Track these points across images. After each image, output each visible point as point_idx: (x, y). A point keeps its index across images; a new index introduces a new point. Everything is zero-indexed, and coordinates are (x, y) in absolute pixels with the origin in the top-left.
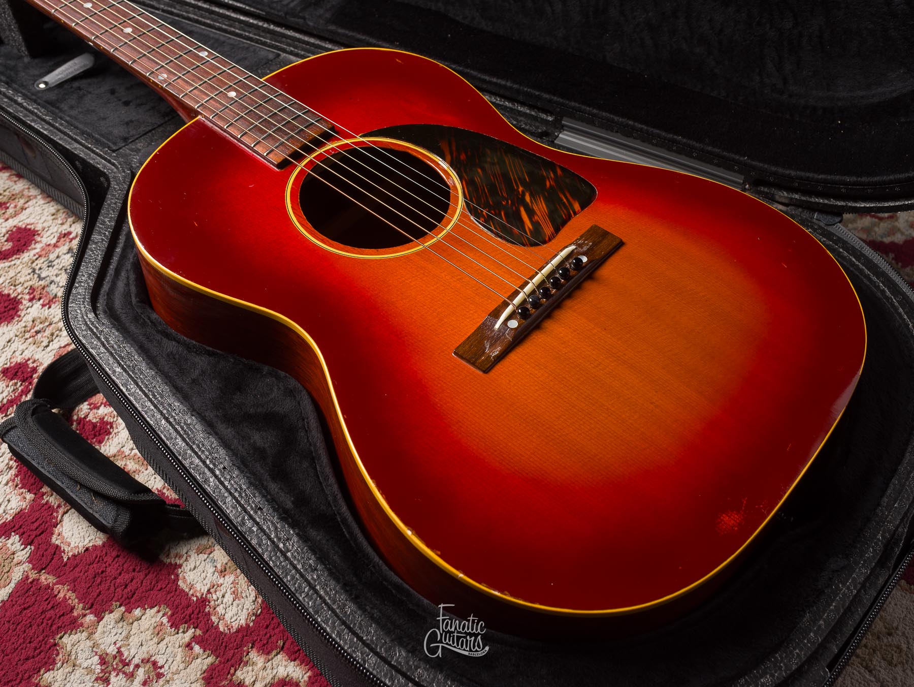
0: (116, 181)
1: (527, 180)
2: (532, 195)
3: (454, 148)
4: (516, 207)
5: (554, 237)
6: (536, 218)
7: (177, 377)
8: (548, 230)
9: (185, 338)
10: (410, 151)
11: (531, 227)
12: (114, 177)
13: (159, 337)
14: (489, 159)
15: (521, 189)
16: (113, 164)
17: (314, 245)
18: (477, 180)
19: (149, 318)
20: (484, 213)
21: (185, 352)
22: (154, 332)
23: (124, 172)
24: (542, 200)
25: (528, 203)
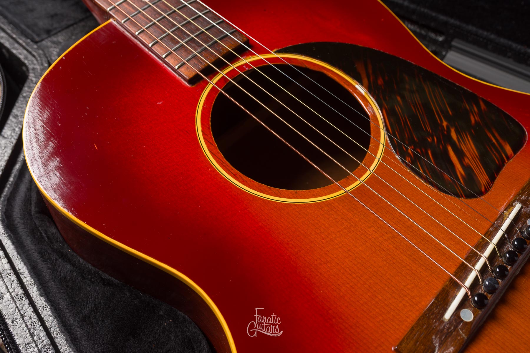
0: (34, 73)
1: (450, 113)
2: (457, 132)
3: (371, 71)
4: (442, 146)
5: (490, 188)
6: (467, 160)
7: (67, 311)
8: (482, 178)
9: (81, 260)
10: (325, 72)
11: (463, 172)
12: (34, 69)
13: (54, 256)
14: (407, 87)
15: (445, 124)
16: (34, 56)
17: (226, 181)
18: (398, 110)
19: (46, 233)
20: (410, 152)
21: (79, 278)
22: (50, 251)
23: (42, 65)
24: (468, 136)
25: (455, 142)
